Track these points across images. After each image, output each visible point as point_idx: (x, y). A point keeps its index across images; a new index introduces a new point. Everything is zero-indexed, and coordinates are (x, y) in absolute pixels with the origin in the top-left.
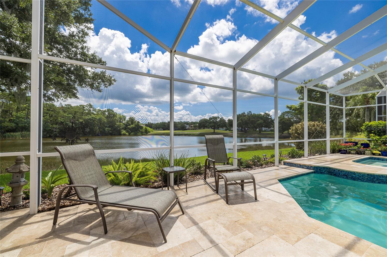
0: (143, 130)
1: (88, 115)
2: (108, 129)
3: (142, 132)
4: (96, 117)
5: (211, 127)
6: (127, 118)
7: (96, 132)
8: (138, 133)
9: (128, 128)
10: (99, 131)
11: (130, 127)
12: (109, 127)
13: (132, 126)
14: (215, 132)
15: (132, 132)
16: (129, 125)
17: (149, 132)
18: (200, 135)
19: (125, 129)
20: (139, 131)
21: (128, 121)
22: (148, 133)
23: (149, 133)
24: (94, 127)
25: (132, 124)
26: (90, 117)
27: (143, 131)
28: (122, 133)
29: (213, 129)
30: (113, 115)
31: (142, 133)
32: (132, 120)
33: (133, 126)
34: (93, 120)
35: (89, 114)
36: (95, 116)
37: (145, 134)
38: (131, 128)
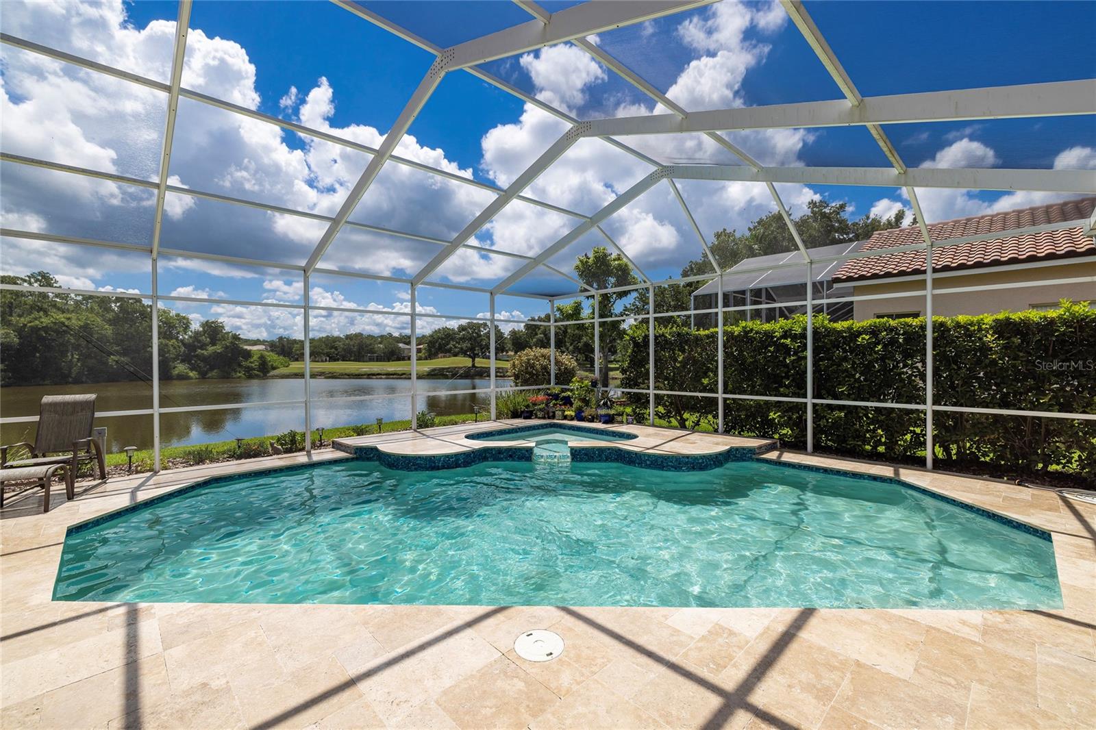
0: (254, 362)
1: (35, 314)
2: (117, 362)
3: (248, 367)
4: (69, 319)
5: (464, 352)
6: (195, 326)
7: (70, 372)
8: (236, 372)
9: (197, 356)
10: (82, 365)
11: (205, 352)
12: (125, 353)
13: (211, 349)
14: (476, 365)
15: (212, 369)
16: (203, 346)
17: (274, 368)
18: (432, 375)
19: (186, 359)
20: (240, 366)
21: (197, 333)
22: (268, 372)
23: (273, 373)
24: (63, 353)
25: (214, 344)
26: (46, 321)
27: (255, 365)
28: (176, 372)
29: (470, 356)
30: (141, 315)
31: (248, 372)
32: (213, 330)
33: (218, 348)
34: (61, 330)
35: (40, 309)
36: (65, 315)
37: (262, 375)
38: (210, 356)
